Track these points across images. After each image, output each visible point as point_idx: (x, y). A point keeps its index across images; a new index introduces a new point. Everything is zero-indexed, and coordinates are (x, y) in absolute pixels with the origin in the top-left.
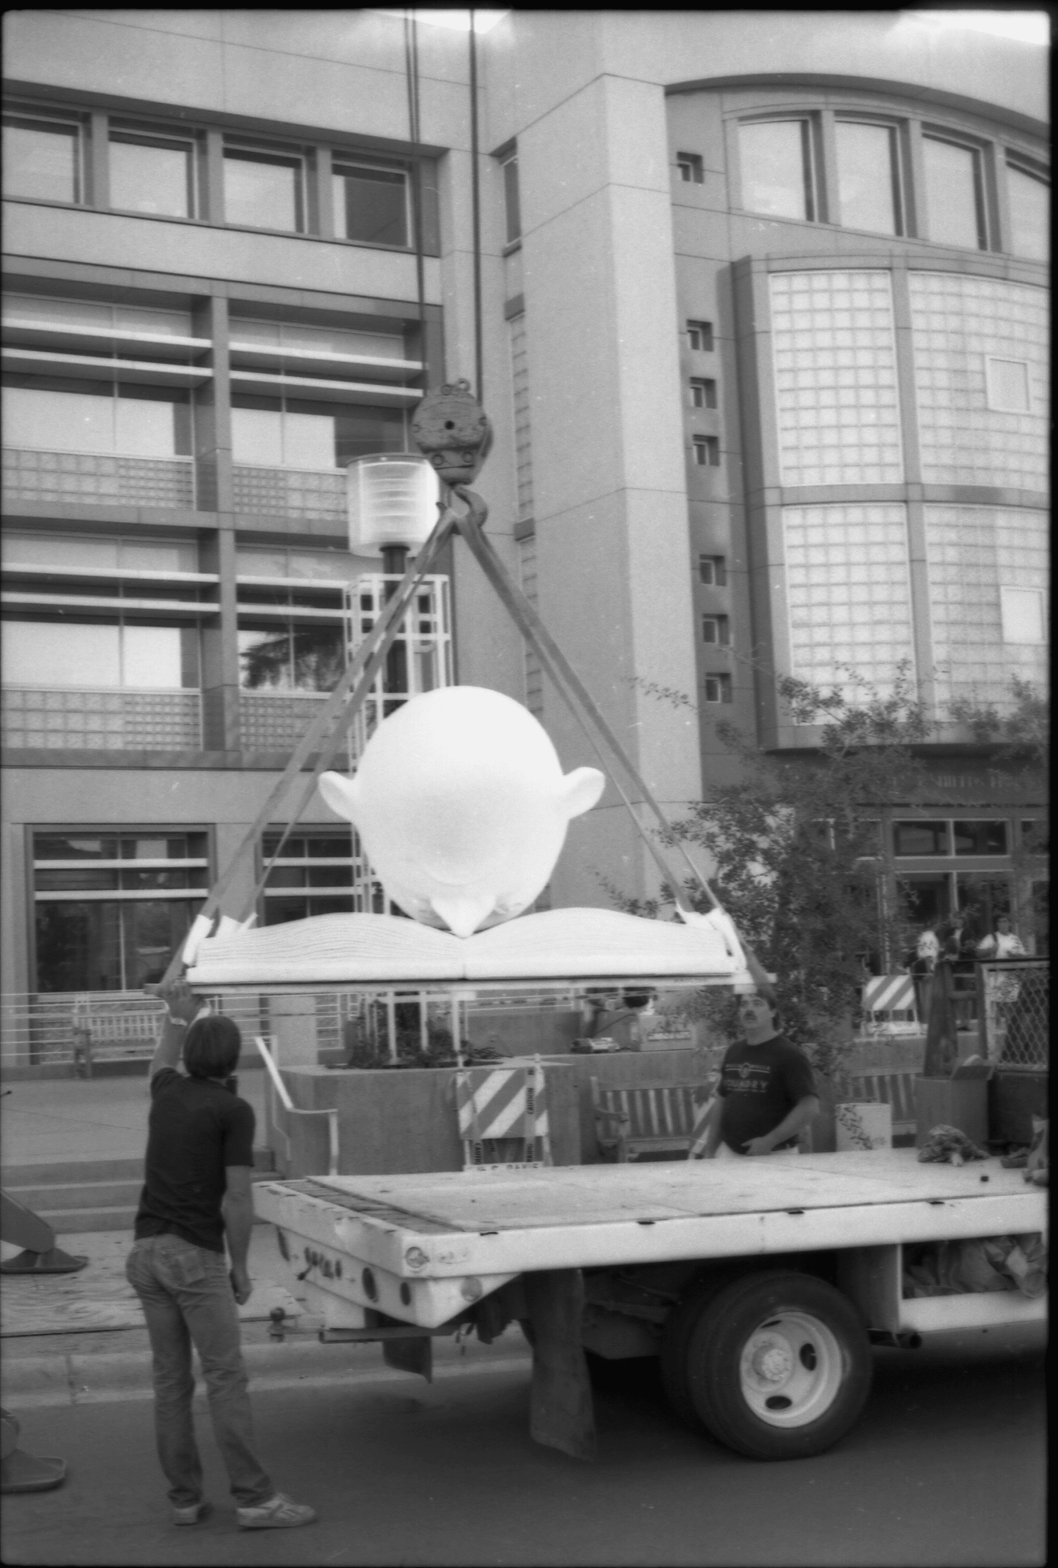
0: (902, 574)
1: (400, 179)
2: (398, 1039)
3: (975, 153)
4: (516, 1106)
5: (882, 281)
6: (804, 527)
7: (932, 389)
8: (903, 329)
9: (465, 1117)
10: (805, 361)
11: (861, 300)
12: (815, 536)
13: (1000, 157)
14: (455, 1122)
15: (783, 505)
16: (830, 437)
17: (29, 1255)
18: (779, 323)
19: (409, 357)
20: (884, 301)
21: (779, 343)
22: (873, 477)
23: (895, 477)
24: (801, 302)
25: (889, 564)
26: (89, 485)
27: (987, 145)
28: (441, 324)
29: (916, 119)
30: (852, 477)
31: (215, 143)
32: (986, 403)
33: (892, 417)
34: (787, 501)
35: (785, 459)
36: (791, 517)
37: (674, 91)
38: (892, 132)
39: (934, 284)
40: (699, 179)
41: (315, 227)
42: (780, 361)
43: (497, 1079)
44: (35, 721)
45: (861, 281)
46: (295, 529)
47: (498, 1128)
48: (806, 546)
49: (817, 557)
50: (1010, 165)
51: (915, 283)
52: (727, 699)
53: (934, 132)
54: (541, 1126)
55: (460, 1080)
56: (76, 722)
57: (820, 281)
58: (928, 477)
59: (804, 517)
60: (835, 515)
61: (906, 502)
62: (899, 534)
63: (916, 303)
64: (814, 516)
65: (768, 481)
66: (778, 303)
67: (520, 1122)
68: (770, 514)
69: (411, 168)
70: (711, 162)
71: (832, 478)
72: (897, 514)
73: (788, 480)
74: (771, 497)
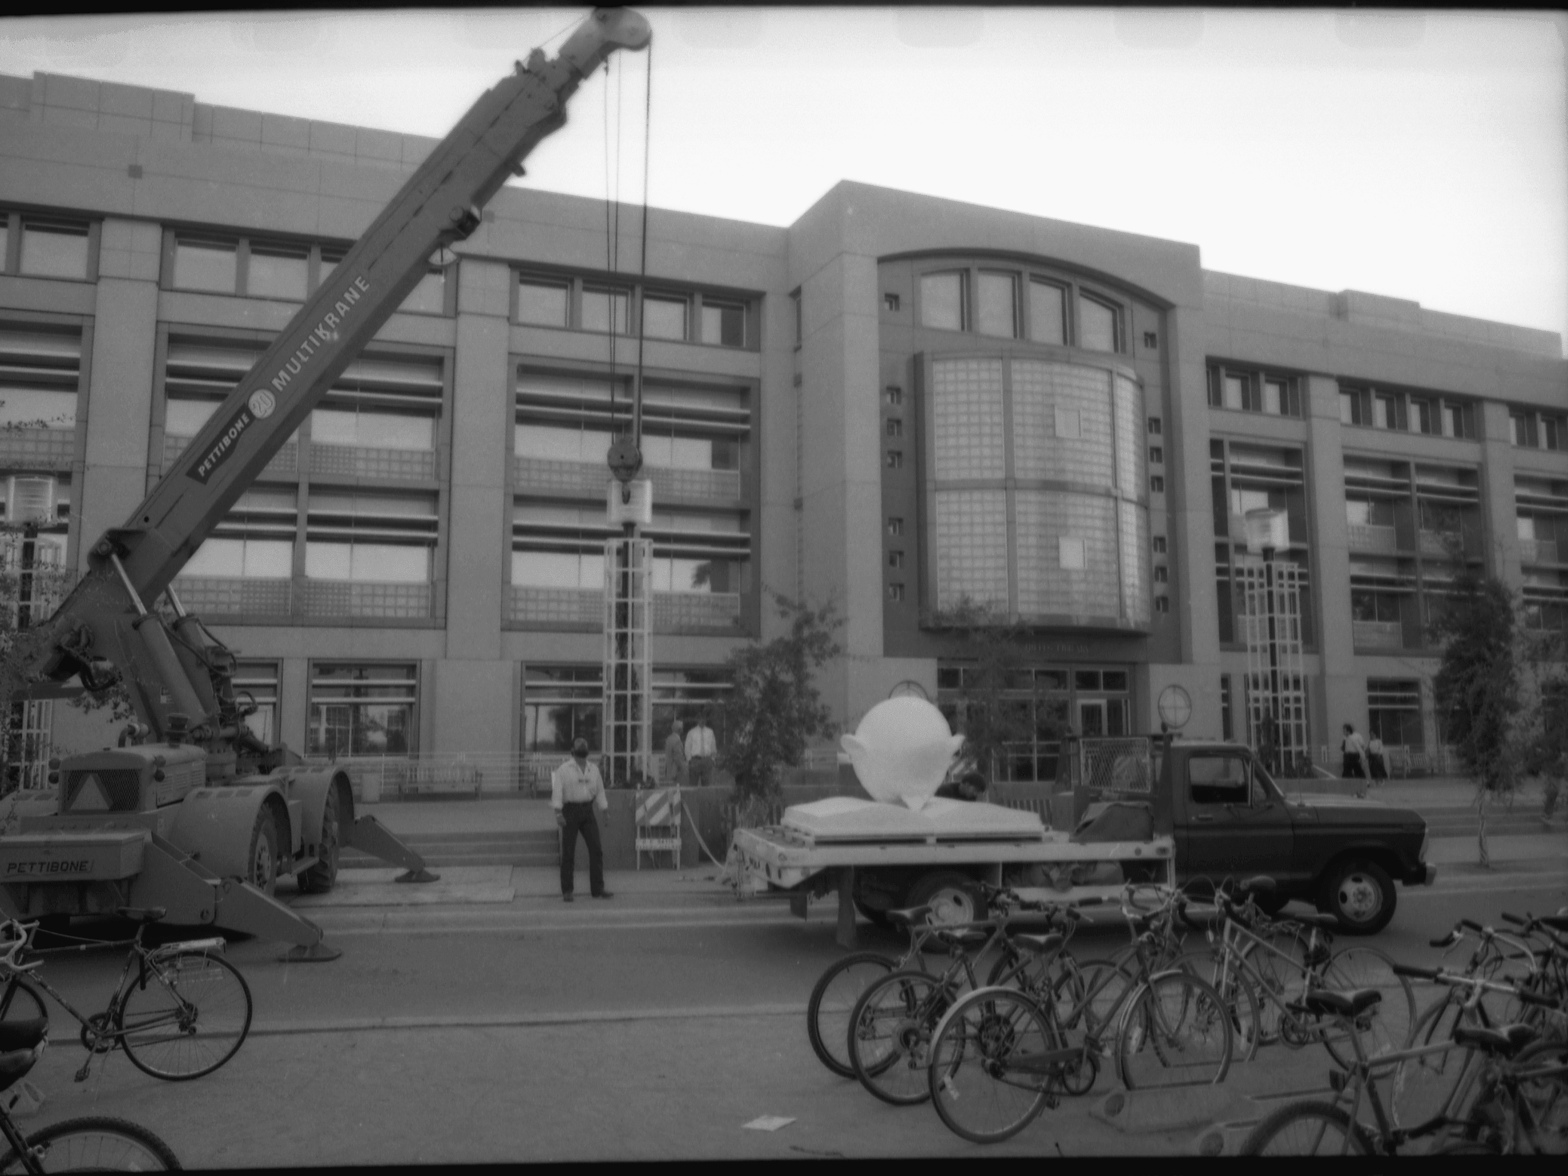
0: (1002, 529)
1: (741, 309)
2: (615, 775)
3: (1063, 290)
4: (664, 811)
5: (997, 365)
6: (948, 503)
7: (1024, 425)
8: (1007, 392)
9: (640, 813)
10: (951, 409)
11: (984, 375)
12: (955, 507)
13: (1076, 291)
14: (634, 816)
15: (937, 490)
16: (964, 452)
17: (411, 873)
18: (939, 388)
19: (742, 407)
20: (998, 376)
21: (938, 399)
22: (987, 475)
23: (1000, 475)
24: (951, 377)
25: (994, 524)
26: (566, 478)
27: (1069, 285)
28: (759, 389)
29: (1027, 270)
30: (976, 475)
31: (638, 291)
32: (1055, 432)
33: (999, 441)
34: (939, 488)
35: (938, 465)
36: (941, 497)
37: (883, 260)
38: (1014, 279)
39: (1027, 366)
40: (897, 308)
41: (692, 337)
42: (938, 410)
43: (655, 797)
44: (531, 606)
45: (984, 365)
46: (677, 502)
47: (655, 820)
48: (948, 513)
49: (955, 519)
50: (1081, 295)
51: (1015, 365)
52: (902, 598)
53: (1038, 279)
54: (677, 820)
55: (638, 795)
56: (553, 606)
57: (961, 365)
58: (1019, 475)
59: (948, 497)
60: (966, 496)
61: (1006, 489)
62: (1001, 507)
63: (1016, 377)
64: (954, 497)
65: (929, 476)
66: (939, 377)
67: (667, 818)
68: (929, 495)
69: (748, 303)
70: (904, 299)
71: (964, 475)
72: (1001, 496)
73: (940, 476)
74: (930, 486)
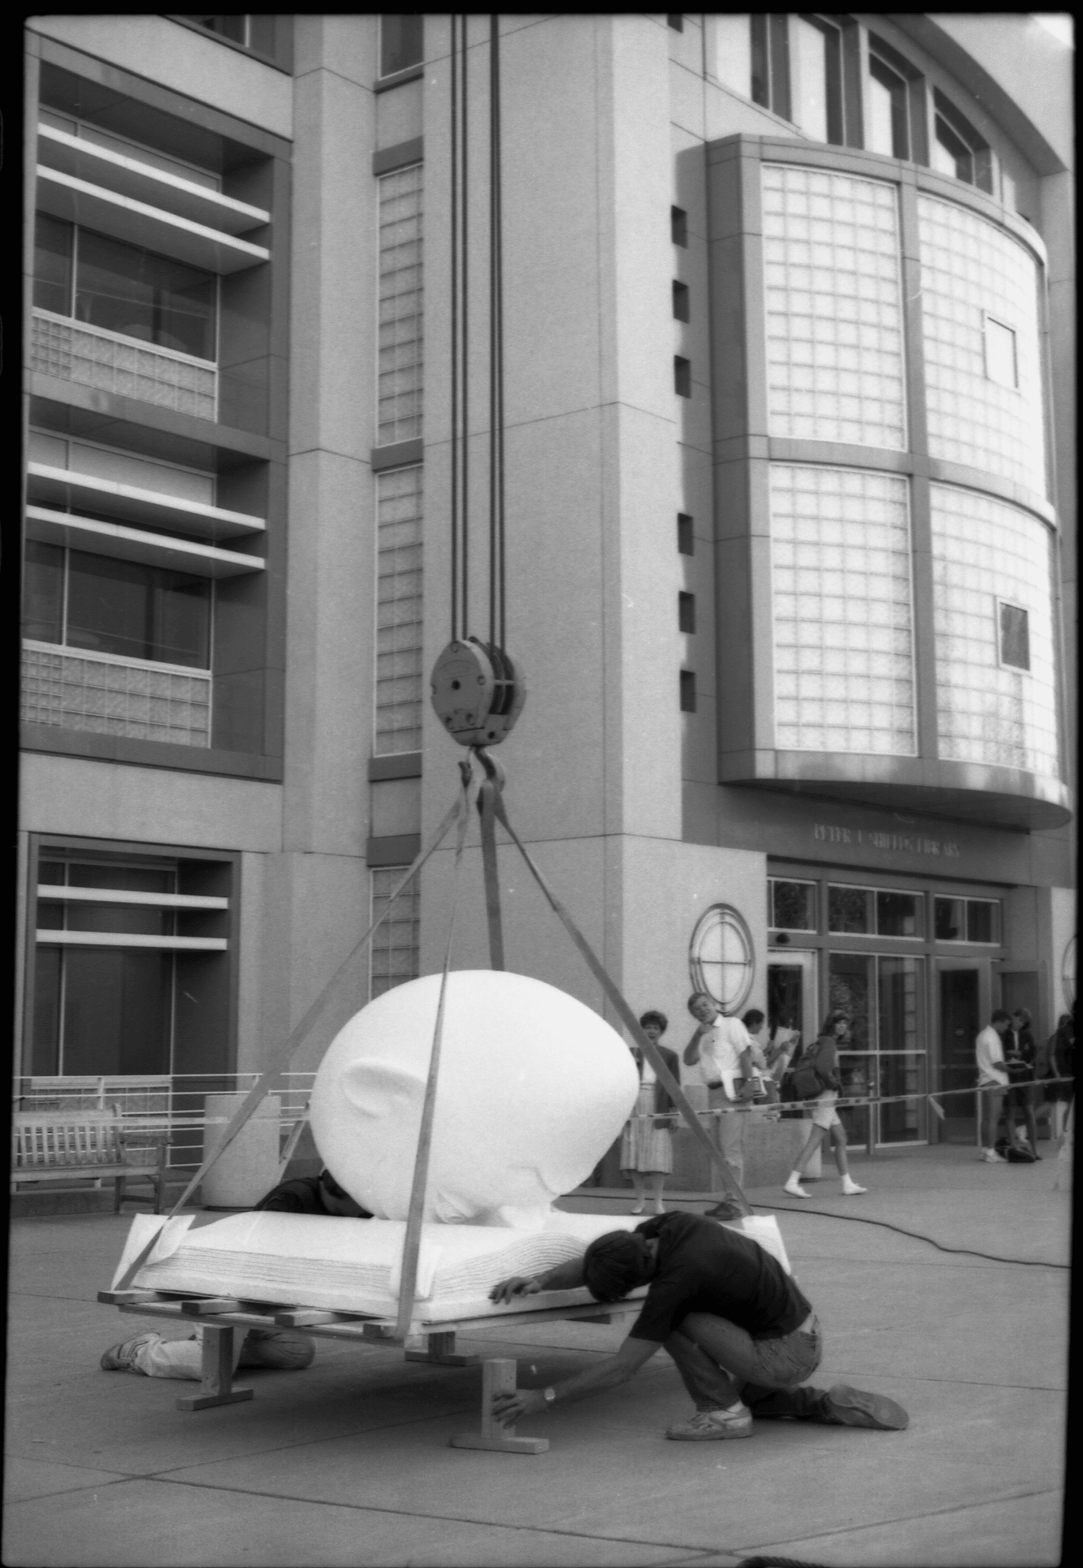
0: (903, 566)
3: (900, 88)
6: (792, 491)
7: (936, 341)
8: (911, 260)
12: (805, 505)
13: (928, 93)
15: (771, 459)
22: (872, 439)
23: (896, 443)
25: (888, 552)
27: (917, 78)
28: (289, 164)
30: (850, 435)
32: (985, 369)
34: (776, 455)
36: (779, 476)
42: (772, 275)
48: (794, 517)
49: (806, 532)
51: (922, 206)
58: (939, 451)
59: (793, 477)
60: (830, 481)
61: (909, 476)
62: (900, 516)
63: (924, 232)
64: (805, 478)
65: (753, 426)
68: (755, 468)
71: (828, 433)
72: (898, 489)
73: (777, 428)
74: (756, 447)
